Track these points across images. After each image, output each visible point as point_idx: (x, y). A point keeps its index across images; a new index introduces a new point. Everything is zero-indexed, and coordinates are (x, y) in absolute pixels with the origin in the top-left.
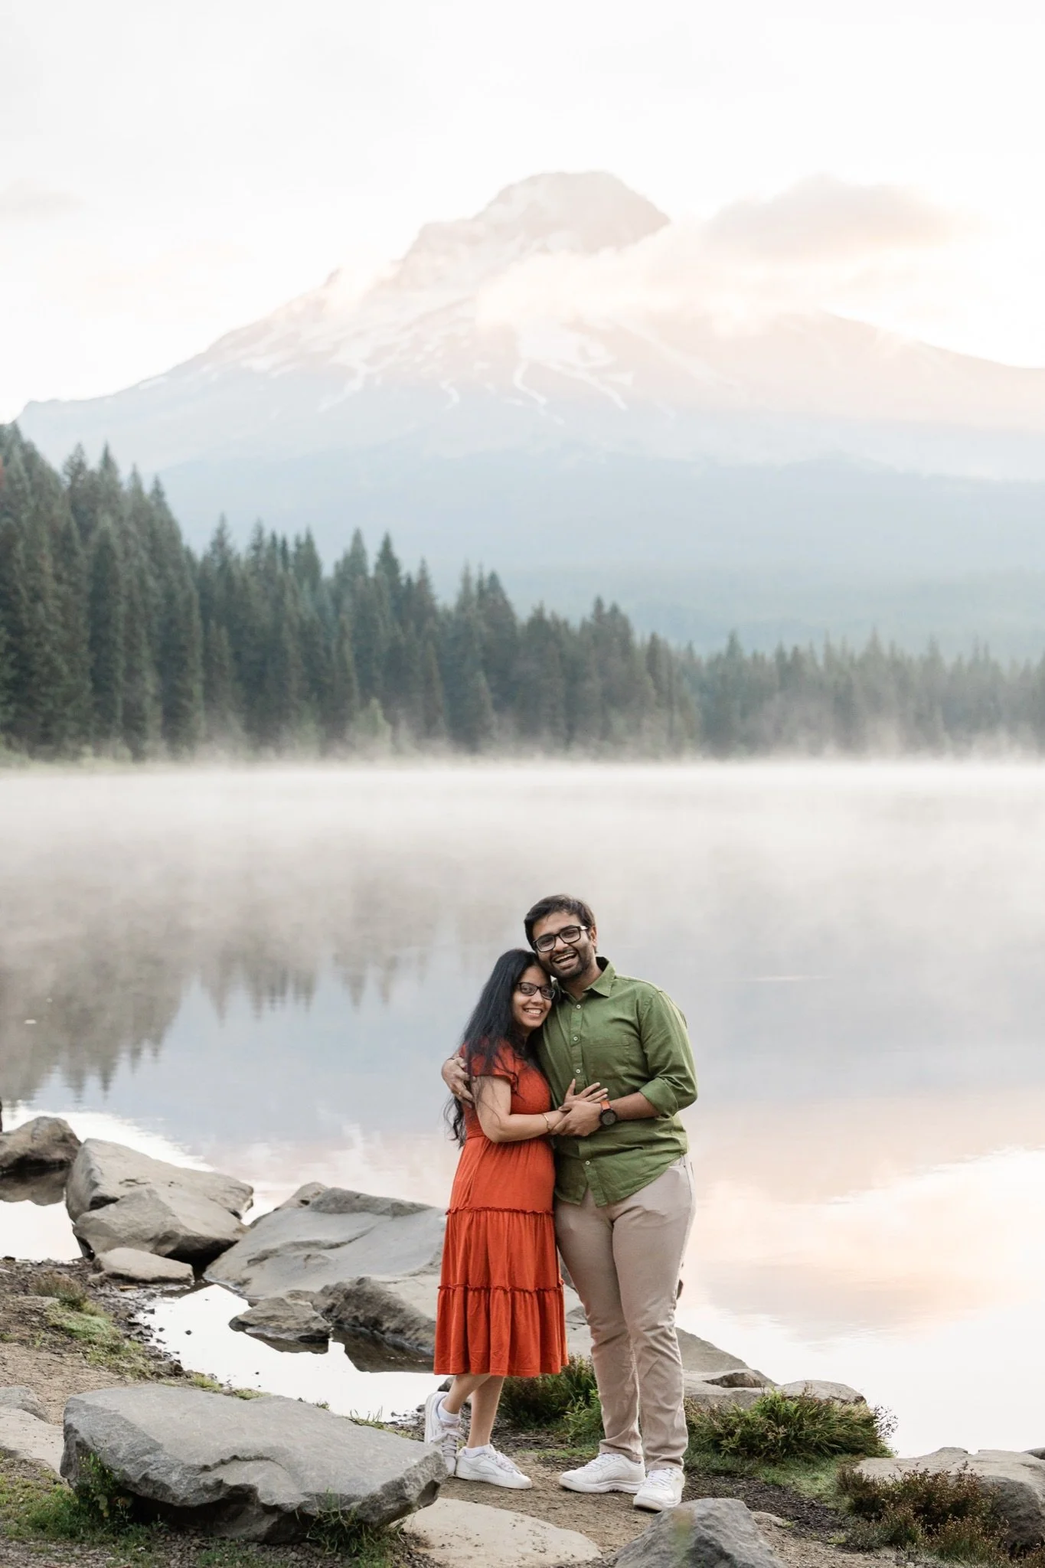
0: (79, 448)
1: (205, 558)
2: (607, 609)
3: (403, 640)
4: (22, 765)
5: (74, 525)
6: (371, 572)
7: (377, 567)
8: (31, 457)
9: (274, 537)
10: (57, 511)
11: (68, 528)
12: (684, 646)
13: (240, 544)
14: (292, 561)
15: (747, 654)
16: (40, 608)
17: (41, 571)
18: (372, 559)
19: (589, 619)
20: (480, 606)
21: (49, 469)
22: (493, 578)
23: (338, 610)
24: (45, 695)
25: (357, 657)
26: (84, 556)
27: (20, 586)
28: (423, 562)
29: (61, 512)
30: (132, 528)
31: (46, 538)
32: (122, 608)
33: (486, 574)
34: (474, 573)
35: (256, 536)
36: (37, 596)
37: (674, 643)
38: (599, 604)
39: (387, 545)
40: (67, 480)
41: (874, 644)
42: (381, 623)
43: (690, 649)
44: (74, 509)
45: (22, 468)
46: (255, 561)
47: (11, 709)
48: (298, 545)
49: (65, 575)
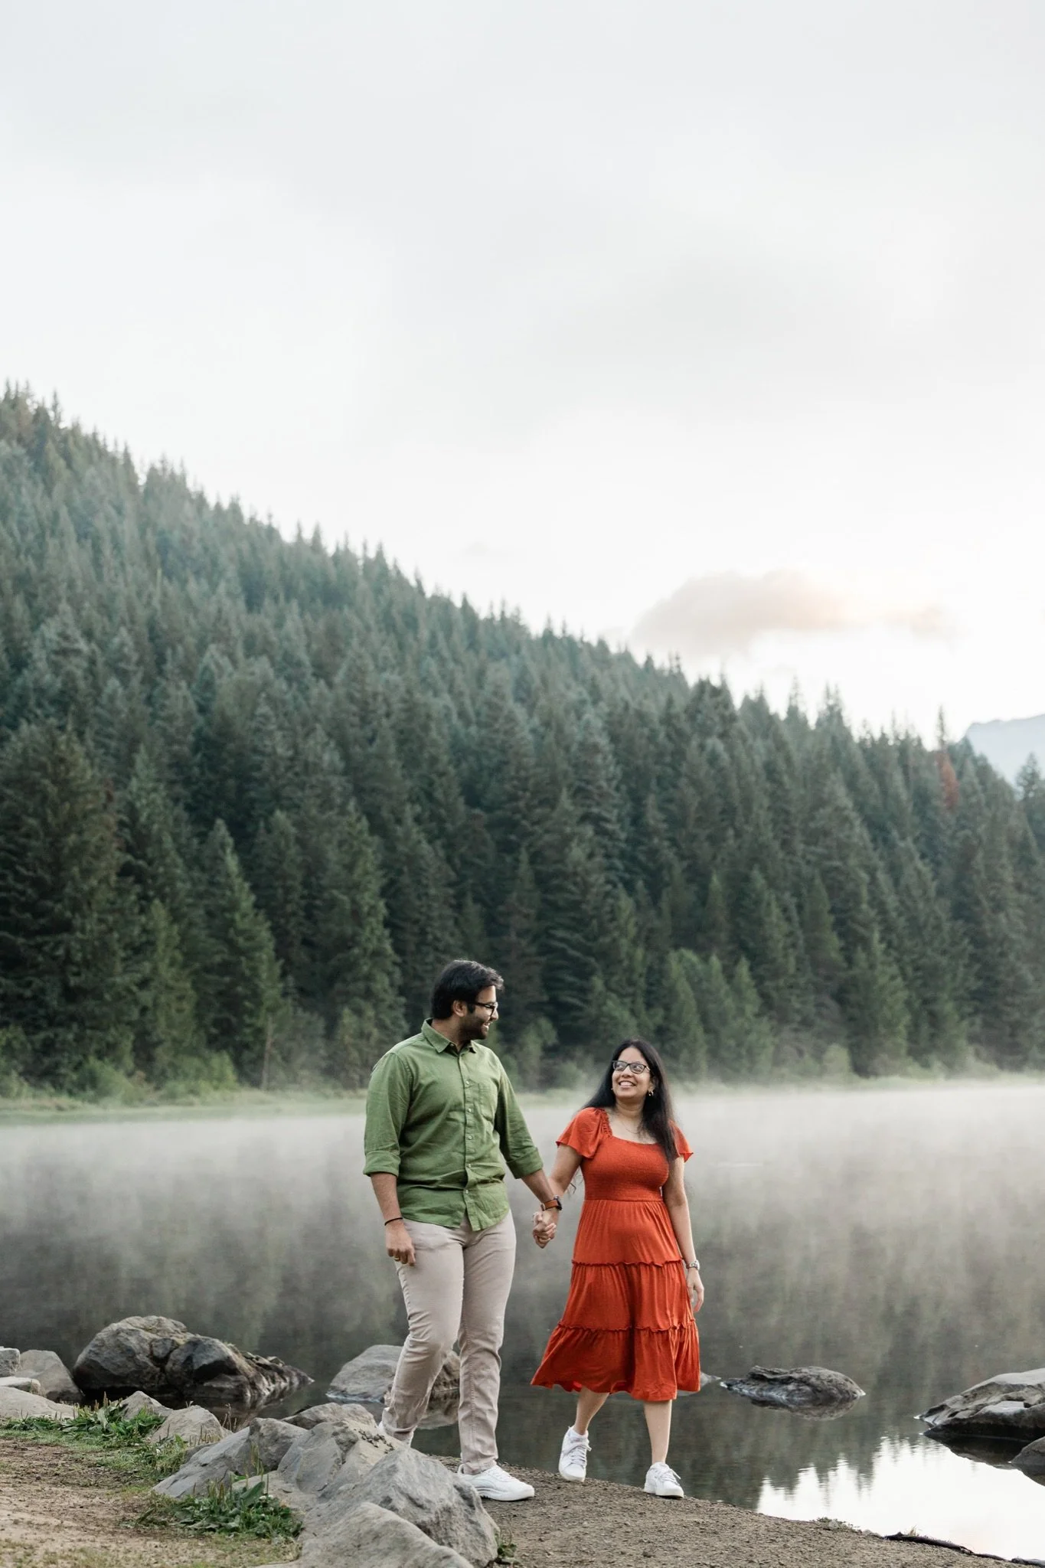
0: (1031, 759)
4: (989, 1076)
5: (1031, 834)
8: (984, 771)
10: (1013, 822)
11: (1025, 838)
16: (1002, 917)
17: (1002, 881)
21: (1002, 781)
24: (1007, 1004)
27: (981, 896)
29: (1017, 822)
31: (1005, 849)
36: (997, 906)
40: (1021, 789)
44: (1030, 820)
45: (976, 781)
47: (978, 1020)
49: (1025, 884)
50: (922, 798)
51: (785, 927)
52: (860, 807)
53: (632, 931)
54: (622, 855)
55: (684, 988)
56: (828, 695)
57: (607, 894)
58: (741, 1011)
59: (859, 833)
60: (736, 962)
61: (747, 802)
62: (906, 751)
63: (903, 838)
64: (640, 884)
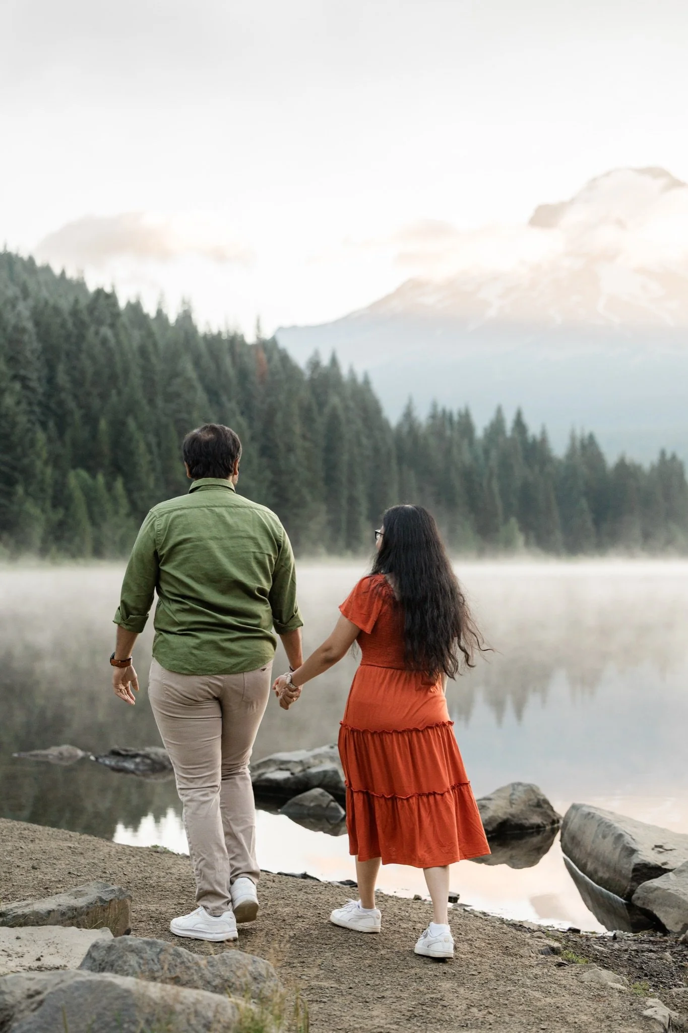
0: (317, 353)
1: (400, 426)
2: (668, 456)
3: (531, 478)
5: (313, 402)
6: (508, 433)
7: (514, 430)
8: (285, 358)
9: (444, 410)
10: (303, 394)
11: (310, 405)
13: (422, 415)
14: (455, 427)
16: (292, 457)
17: (293, 432)
18: (509, 424)
19: (656, 464)
20: (582, 456)
21: (296, 367)
22: (591, 437)
23: (487, 459)
25: (501, 491)
26: (321, 423)
27: (279, 442)
28: (543, 426)
30: (352, 404)
31: (297, 411)
32: (345, 457)
33: (587, 434)
34: (578, 433)
35: (432, 410)
36: (290, 449)
38: (663, 453)
39: (519, 415)
40: (308, 373)
42: (516, 467)
44: (314, 392)
45: (279, 365)
46: (432, 426)
48: (460, 416)
49: (308, 435)
50: (243, 375)
51: (148, 457)
52: (202, 378)
53: (45, 455)
54: (40, 404)
55: (78, 495)
56: (184, 302)
57: (28, 430)
58: (116, 512)
59: (201, 396)
60: (114, 479)
61: (126, 372)
62: (234, 343)
63: (230, 400)
64: (51, 424)
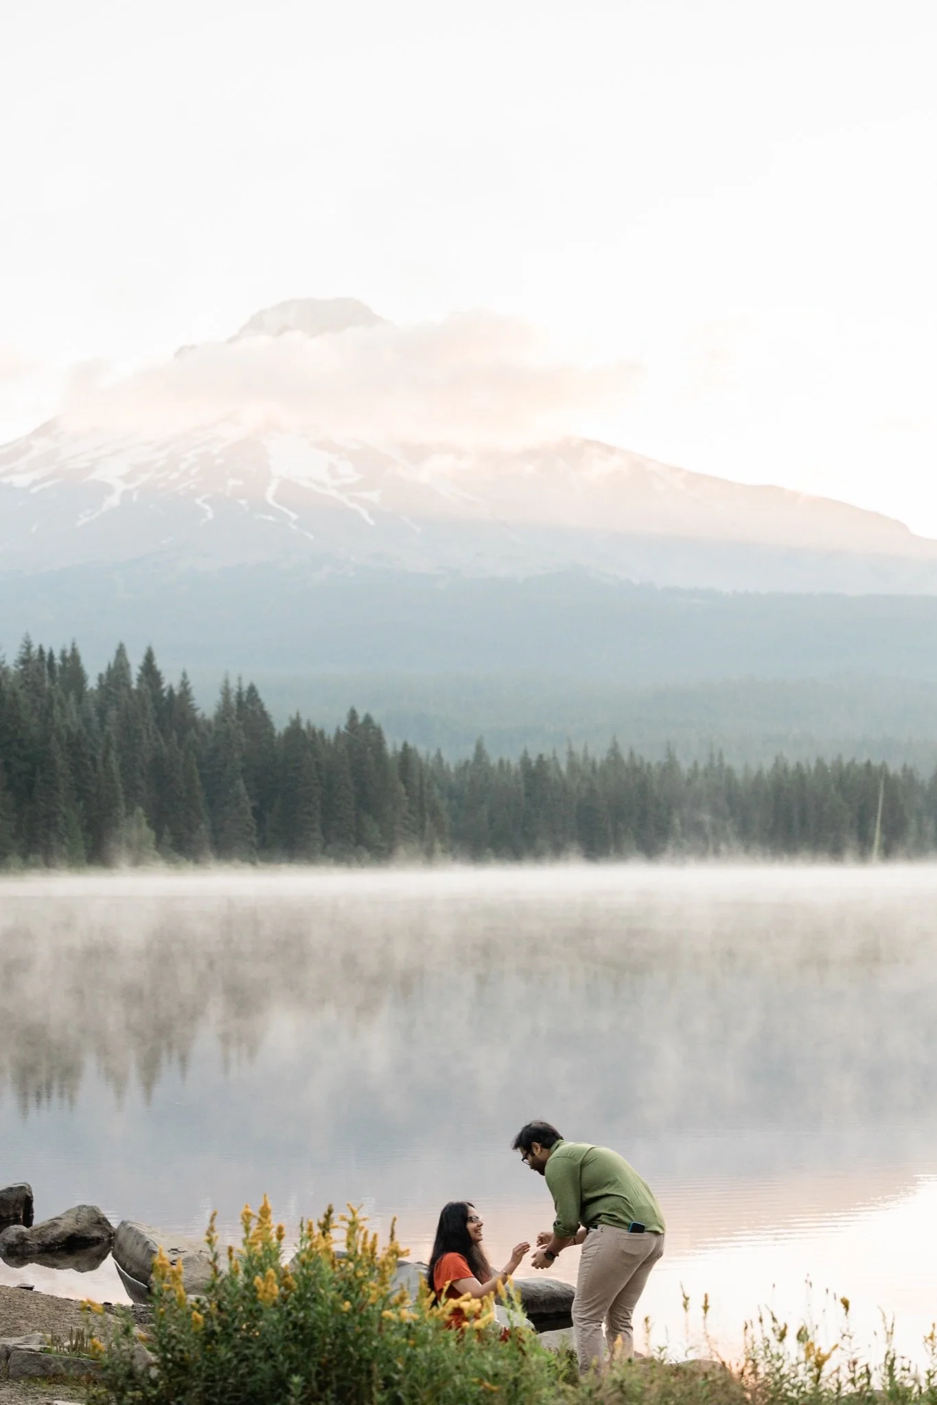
2: (361, 720)
3: (165, 750)
6: (134, 686)
7: (140, 680)
9: (41, 651)
12: (433, 753)
13: (9, 658)
14: (58, 675)
15: (494, 761)
18: (135, 671)
19: (343, 729)
20: (239, 718)
22: (252, 689)
23: (103, 722)
25: (122, 767)
28: (184, 675)
33: (245, 686)
34: (233, 685)
35: (24, 650)
37: (424, 750)
38: (353, 715)
39: (149, 658)
41: (614, 752)
42: (145, 736)
43: (439, 756)
46: (23, 675)
48: (63, 658)
